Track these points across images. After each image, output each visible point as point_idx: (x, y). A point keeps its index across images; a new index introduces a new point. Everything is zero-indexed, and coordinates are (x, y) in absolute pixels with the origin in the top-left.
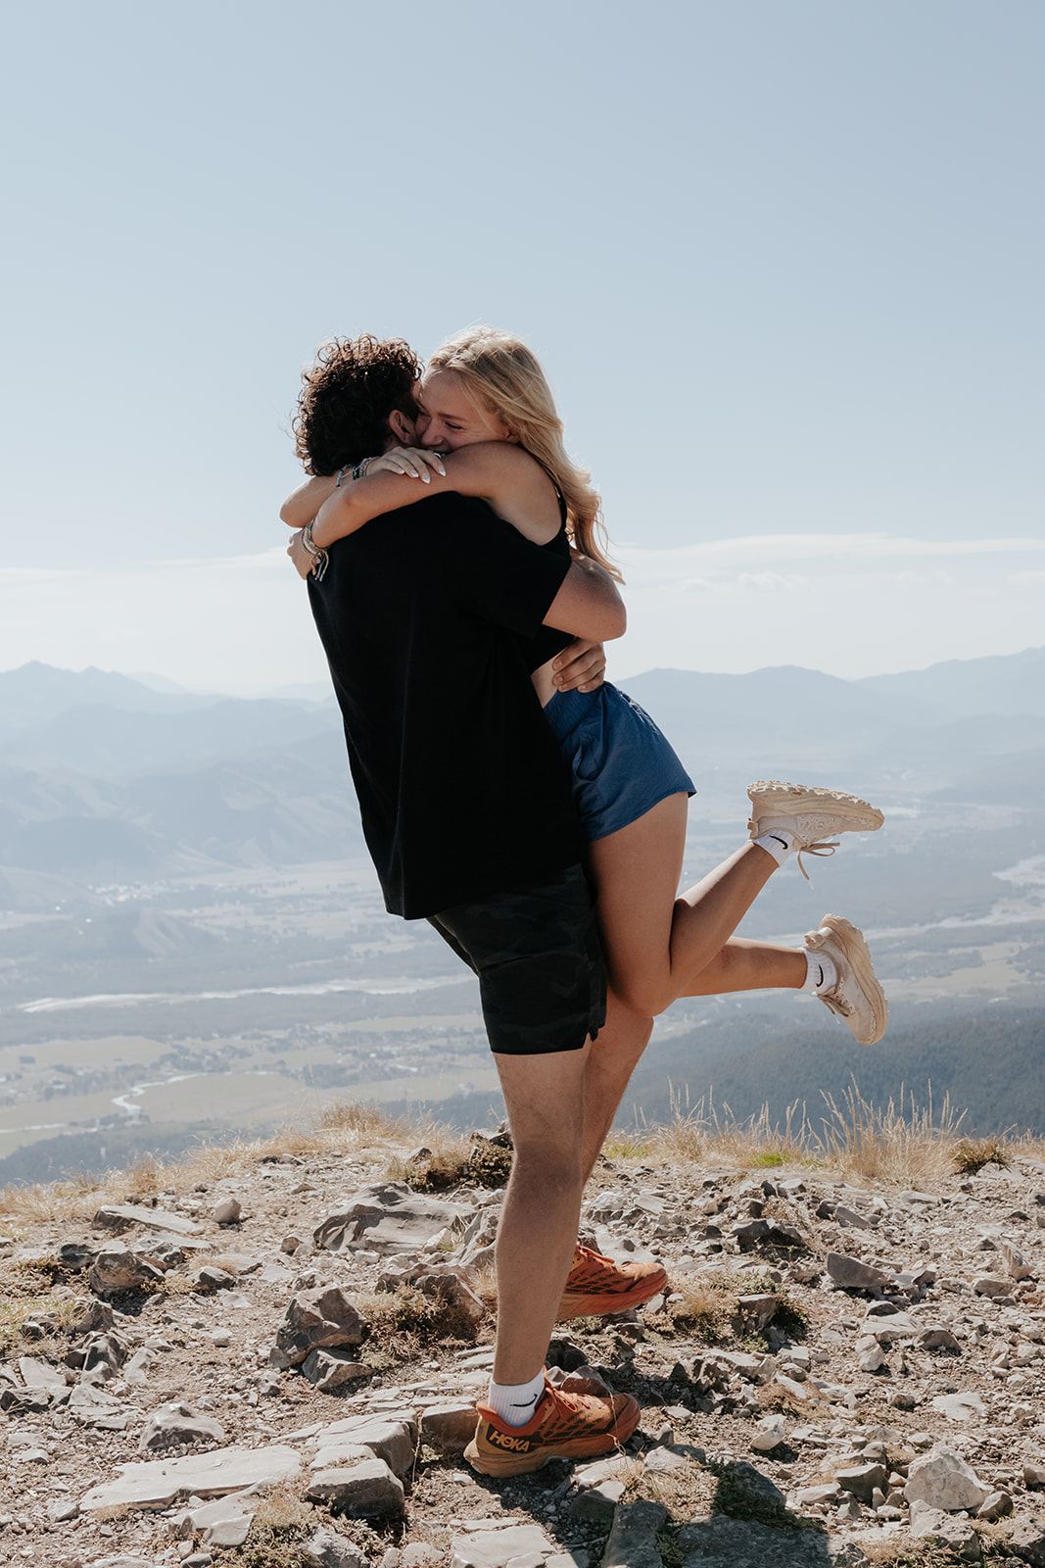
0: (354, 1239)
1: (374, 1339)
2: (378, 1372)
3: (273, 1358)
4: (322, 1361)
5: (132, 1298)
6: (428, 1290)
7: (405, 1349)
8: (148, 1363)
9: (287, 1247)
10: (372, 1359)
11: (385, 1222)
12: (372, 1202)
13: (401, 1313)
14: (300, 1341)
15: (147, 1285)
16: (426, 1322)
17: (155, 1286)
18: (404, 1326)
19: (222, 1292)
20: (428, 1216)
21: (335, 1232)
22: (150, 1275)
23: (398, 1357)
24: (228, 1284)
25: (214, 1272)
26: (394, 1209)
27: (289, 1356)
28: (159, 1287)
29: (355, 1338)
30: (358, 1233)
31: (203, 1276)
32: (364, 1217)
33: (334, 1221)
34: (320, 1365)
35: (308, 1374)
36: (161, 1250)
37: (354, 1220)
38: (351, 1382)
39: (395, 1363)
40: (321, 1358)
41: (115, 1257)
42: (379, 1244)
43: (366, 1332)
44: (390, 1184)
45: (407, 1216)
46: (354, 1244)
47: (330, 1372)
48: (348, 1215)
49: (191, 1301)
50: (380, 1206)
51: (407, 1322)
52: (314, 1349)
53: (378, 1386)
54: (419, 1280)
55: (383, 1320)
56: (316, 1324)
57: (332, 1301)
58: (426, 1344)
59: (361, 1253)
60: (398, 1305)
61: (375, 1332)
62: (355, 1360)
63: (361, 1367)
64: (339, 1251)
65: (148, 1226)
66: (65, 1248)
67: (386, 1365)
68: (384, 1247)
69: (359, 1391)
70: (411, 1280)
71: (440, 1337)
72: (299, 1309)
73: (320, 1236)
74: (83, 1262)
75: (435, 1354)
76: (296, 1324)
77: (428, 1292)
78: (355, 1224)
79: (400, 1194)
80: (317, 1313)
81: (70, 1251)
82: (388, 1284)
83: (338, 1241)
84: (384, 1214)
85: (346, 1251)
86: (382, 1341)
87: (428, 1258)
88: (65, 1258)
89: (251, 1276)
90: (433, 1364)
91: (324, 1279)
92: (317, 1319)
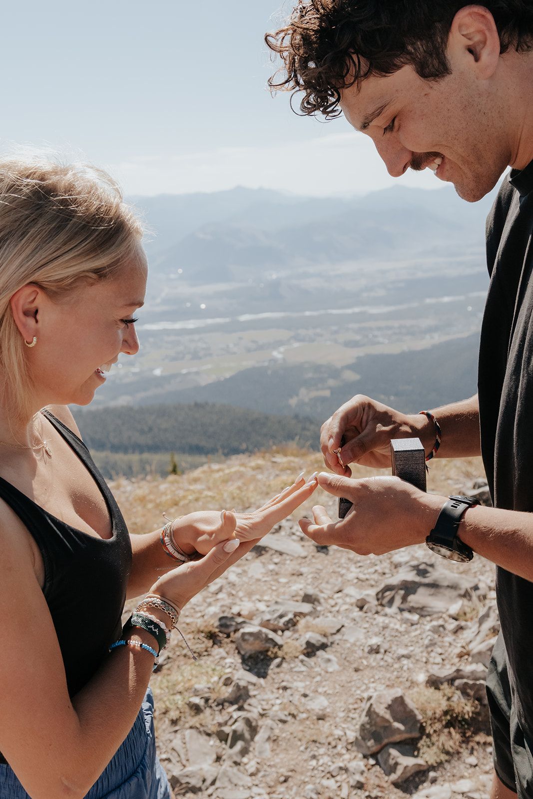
0: (402, 603)
1: (429, 736)
2: (433, 768)
3: (356, 743)
4: (393, 759)
5: (262, 660)
6: (464, 690)
7: (450, 745)
8: (272, 735)
9: (359, 604)
10: (428, 755)
11: (421, 590)
12: (411, 576)
13: (446, 713)
14: (376, 736)
15: (272, 652)
16: (464, 720)
17: (276, 652)
18: (449, 725)
19: (320, 653)
20: (448, 586)
21: (389, 594)
22: (274, 643)
23: (447, 753)
24: (324, 647)
25: (315, 638)
26: (426, 581)
27: (368, 748)
28: (280, 653)
29: (416, 734)
30: (404, 599)
31: (308, 643)
32: (409, 588)
33: (389, 588)
34: (392, 762)
35: (382, 765)
36: (281, 616)
37: (401, 589)
38: (414, 779)
39: (443, 757)
40: (392, 757)
41: (251, 634)
42: (418, 608)
43: (422, 729)
44: (424, 563)
45: (434, 586)
46: (402, 606)
47: (400, 770)
48: (398, 585)
49: (300, 664)
50: (417, 579)
51: (453, 721)
52: (387, 745)
53: (434, 781)
54: (458, 682)
55: (434, 719)
56: (387, 724)
57: (398, 706)
58: (466, 740)
59: (406, 615)
60: (444, 705)
61: (429, 730)
62: (416, 757)
63: (420, 765)
64: (393, 610)
65: (276, 551)
66: (221, 619)
67: (438, 761)
68: (422, 611)
69: (420, 787)
70: (451, 681)
71: (476, 733)
72: (375, 713)
73: (380, 596)
74: (232, 629)
75: (473, 749)
76: (373, 722)
77: (464, 693)
78: (402, 592)
79: (430, 569)
80: (388, 716)
81: (224, 621)
82: (434, 683)
83: (391, 602)
84: (420, 585)
85: (397, 611)
86: (434, 738)
87: (452, 625)
88: (221, 626)
89: (337, 637)
90: (472, 760)
91: (386, 646)
92: (387, 721)
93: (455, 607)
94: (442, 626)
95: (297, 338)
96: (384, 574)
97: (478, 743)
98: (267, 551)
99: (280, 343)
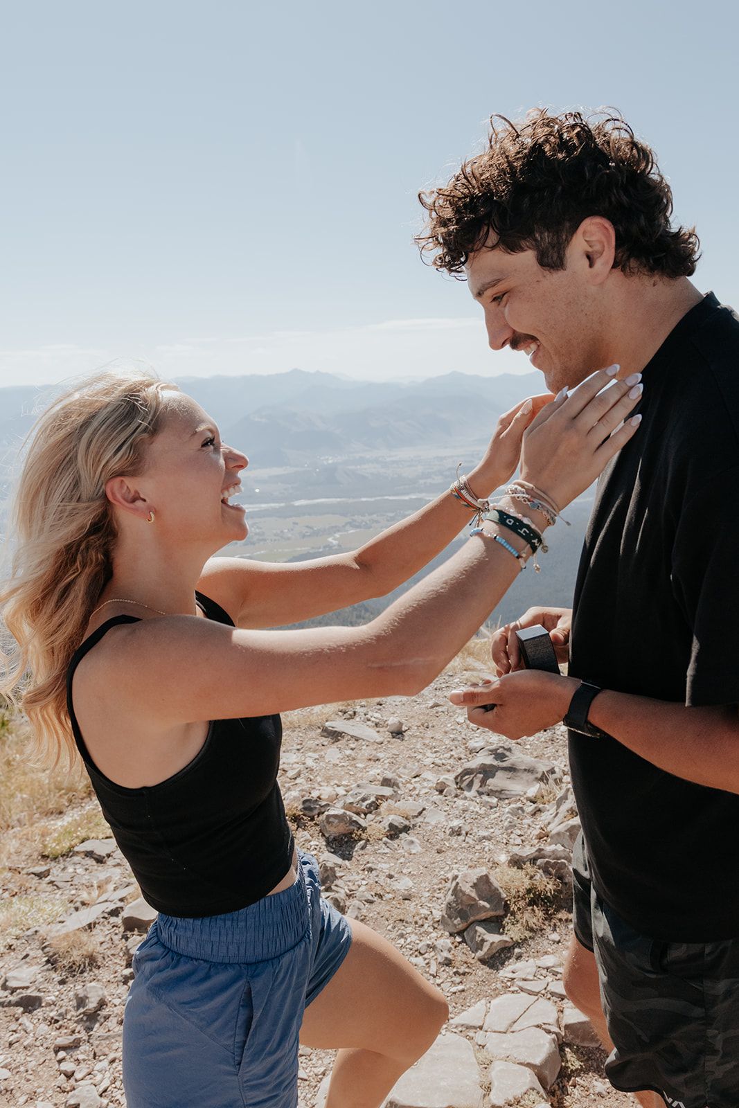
0: (481, 786)
1: (513, 914)
2: (517, 944)
3: (442, 921)
4: (479, 936)
5: (347, 842)
6: (546, 869)
7: (533, 921)
8: (359, 915)
9: (439, 788)
10: (513, 932)
11: (499, 774)
12: (490, 760)
13: (529, 891)
14: (462, 914)
15: (356, 835)
16: (547, 897)
17: (361, 835)
18: (532, 903)
19: (403, 835)
20: (525, 770)
21: (468, 778)
22: (358, 826)
23: (531, 930)
24: (406, 829)
25: (398, 821)
26: (504, 765)
27: (455, 925)
28: (364, 836)
29: (501, 912)
30: (483, 783)
31: (391, 825)
32: (487, 772)
33: (467, 772)
34: (478, 939)
35: (469, 943)
36: (364, 800)
37: (480, 773)
38: (500, 955)
39: (528, 934)
40: (478, 934)
41: (335, 816)
42: (497, 791)
43: (507, 906)
44: (501, 747)
45: (512, 769)
46: (481, 790)
47: (486, 947)
48: (476, 769)
49: (384, 846)
50: (495, 763)
51: (536, 899)
52: (472, 923)
53: (519, 957)
54: (539, 862)
55: (518, 897)
56: (473, 903)
57: (483, 884)
58: (548, 917)
59: (485, 798)
60: (527, 884)
61: (513, 907)
62: (502, 934)
63: (506, 942)
64: (471, 794)
65: (352, 737)
66: (304, 802)
67: (523, 937)
68: (500, 794)
69: (506, 963)
70: (533, 860)
71: (558, 910)
72: (461, 891)
73: (459, 779)
74: (316, 812)
75: (555, 925)
76: (459, 901)
77: (546, 872)
78: (481, 776)
79: (507, 753)
80: (474, 894)
81: (307, 804)
82: (517, 862)
83: (470, 785)
84: (498, 768)
85: (476, 794)
86: (518, 916)
87: (530, 808)
88: (305, 809)
89: (419, 819)
90: (555, 936)
91: (467, 828)
92: (474, 899)
93: (532, 791)
94: (521, 808)
95: (352, 524)
96: (460, 759)
97: (560, 920)
98: (343, 737)
99: (336, 529)
